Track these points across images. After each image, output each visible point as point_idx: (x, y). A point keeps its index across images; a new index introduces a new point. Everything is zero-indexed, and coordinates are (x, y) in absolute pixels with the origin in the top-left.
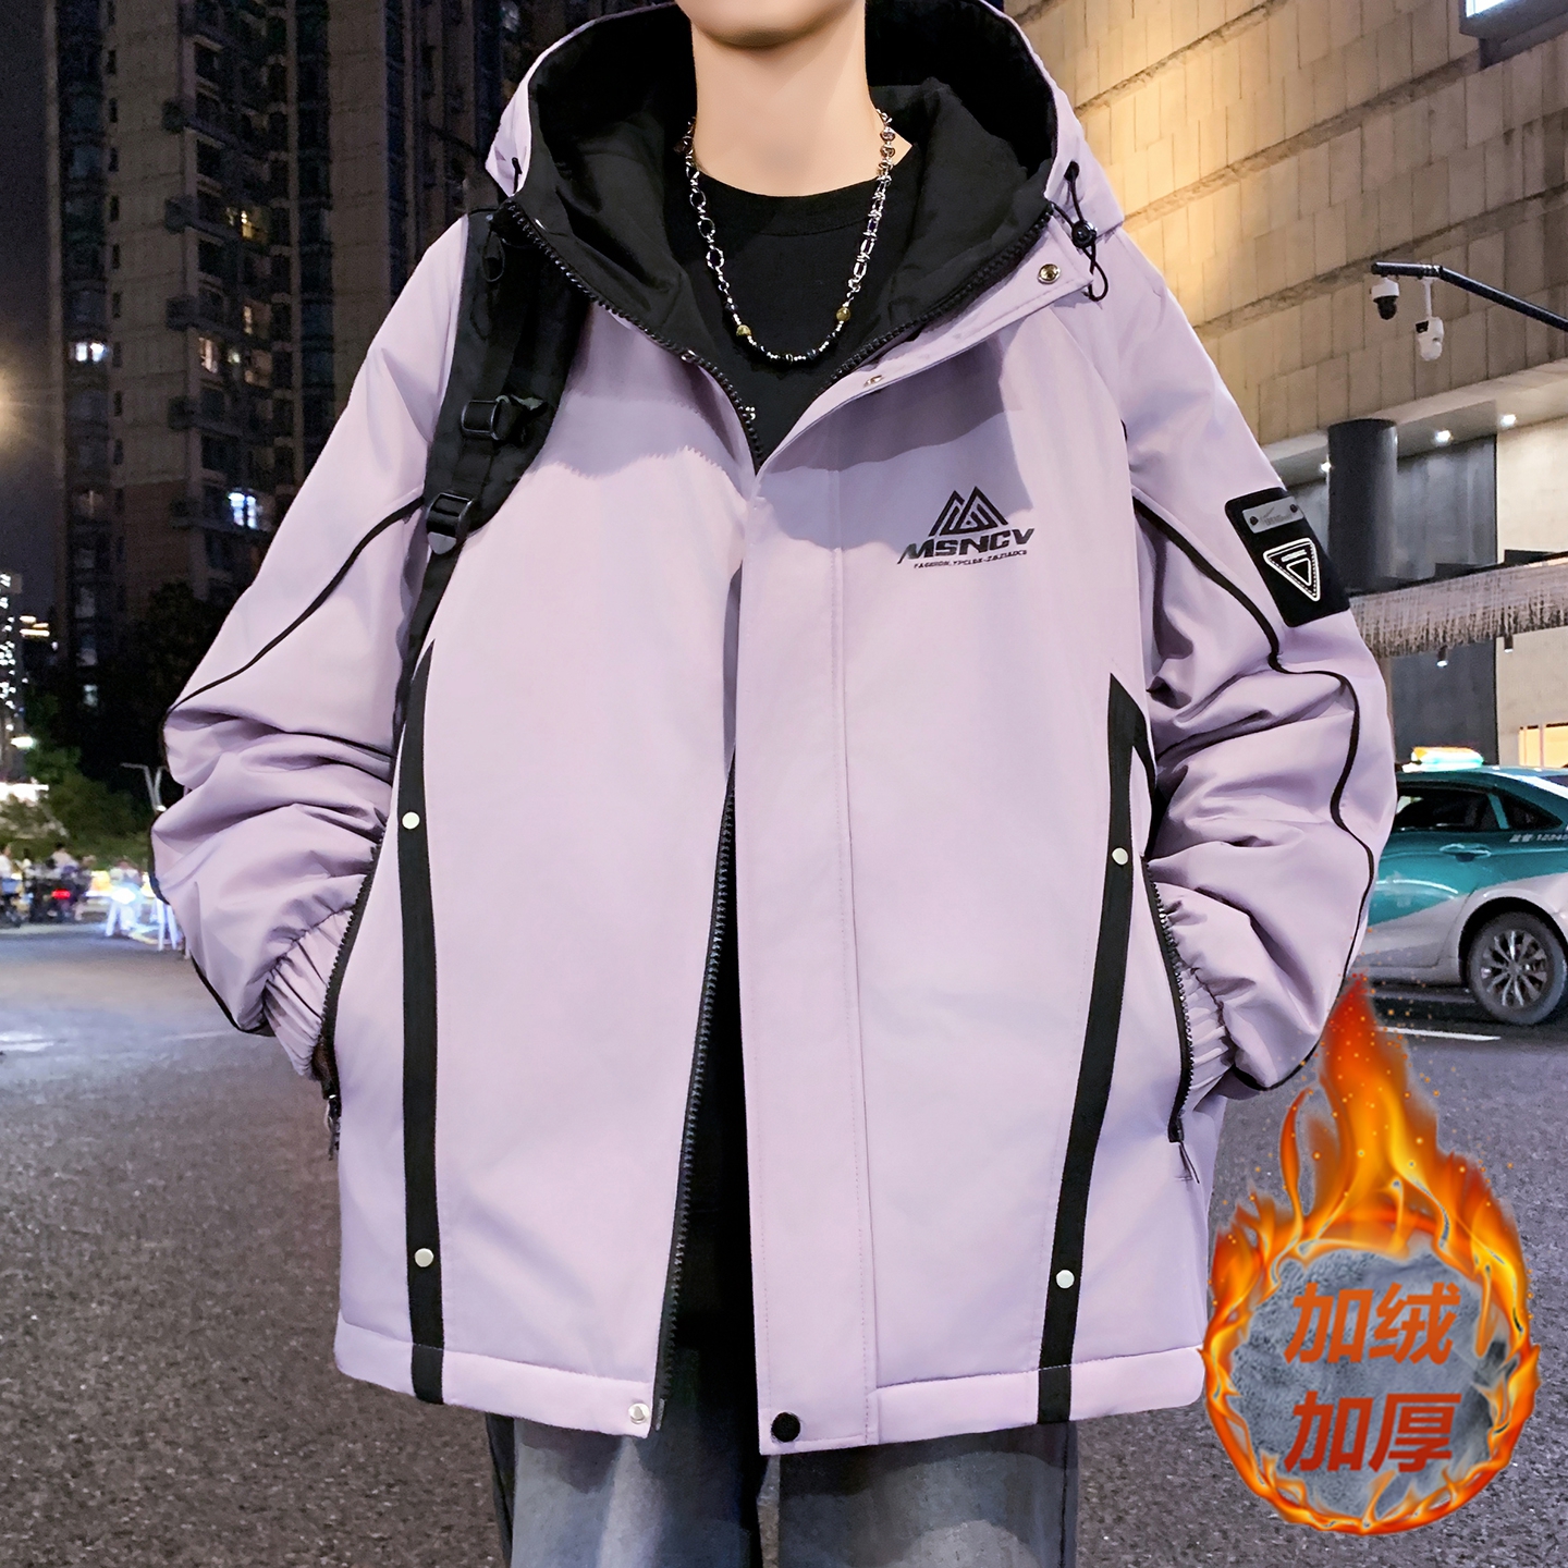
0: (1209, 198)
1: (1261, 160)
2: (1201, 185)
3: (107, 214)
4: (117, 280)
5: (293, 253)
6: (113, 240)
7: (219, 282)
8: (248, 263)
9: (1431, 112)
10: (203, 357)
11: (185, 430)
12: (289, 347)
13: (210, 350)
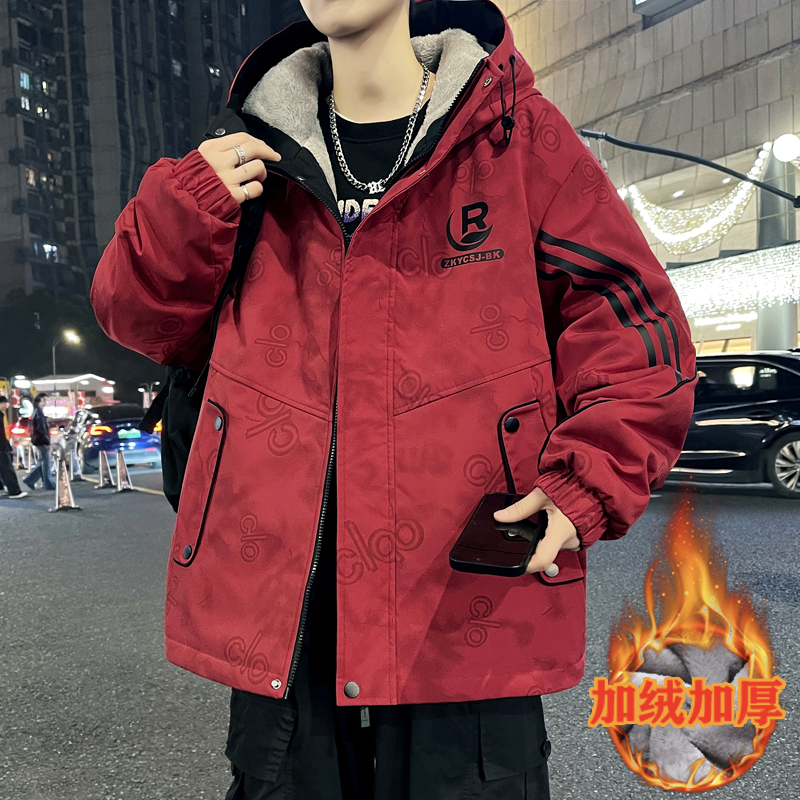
5: (70, 126)
7: (34, 141)
8: (49, 132)
9: (619, 52)
10: (28, 178)
11: (20, 213)
12: (70, 173)
13: (32, 175)
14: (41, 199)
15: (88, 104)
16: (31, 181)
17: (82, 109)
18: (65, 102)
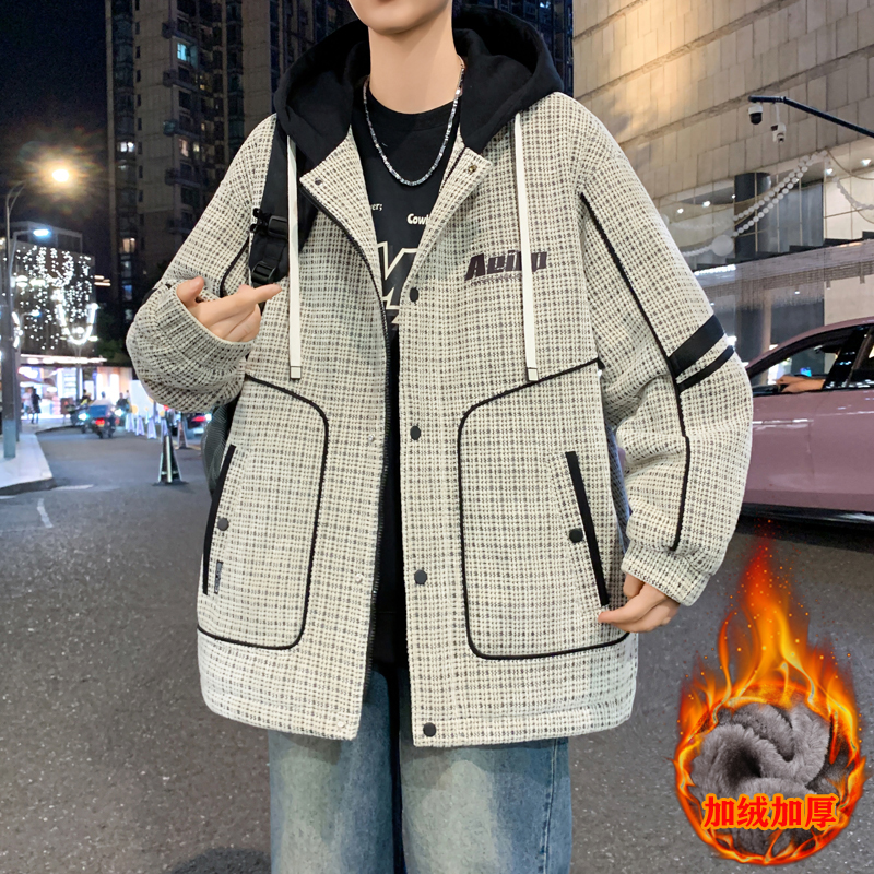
0: (675, 61)
1: (701, 42)
2: (672, 55)
3: (135, 78)
4: (140, 112)
5: (224, 96)
6: (137, 92)
7: (189, 111)
8: (203, 101)
9: (789, 15)
10: (181, 149)
11: (172, 184)
13: (184, 146)
14: (193, 170)
15: (242, 74)
16: (185, 152)
17: (236, 78)
18: (220, 72)
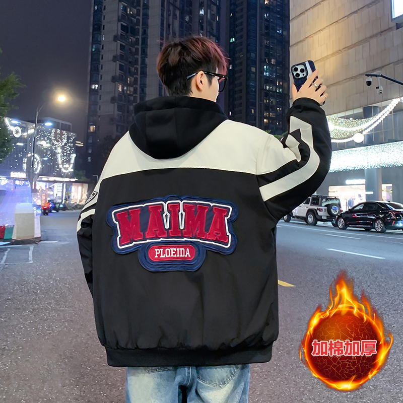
0: (335, 57)
1: (347, 49)
2: (333, 54)
3: (101, 58)
4: (102, 72)
5: (139, 67)
6: (101, 64)
7: (123, 72)
8: (129, 69)
9: (385, 39)
11: (114, 103)
12: (137, 86)
13: (120, 87)
14: (123, 97)
15: (147, 58)
16: (120, 89)
17: (144, 59)
18: (137, 57)
